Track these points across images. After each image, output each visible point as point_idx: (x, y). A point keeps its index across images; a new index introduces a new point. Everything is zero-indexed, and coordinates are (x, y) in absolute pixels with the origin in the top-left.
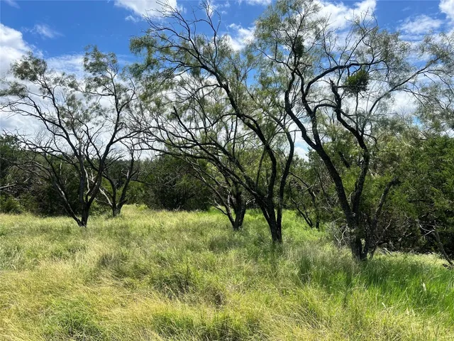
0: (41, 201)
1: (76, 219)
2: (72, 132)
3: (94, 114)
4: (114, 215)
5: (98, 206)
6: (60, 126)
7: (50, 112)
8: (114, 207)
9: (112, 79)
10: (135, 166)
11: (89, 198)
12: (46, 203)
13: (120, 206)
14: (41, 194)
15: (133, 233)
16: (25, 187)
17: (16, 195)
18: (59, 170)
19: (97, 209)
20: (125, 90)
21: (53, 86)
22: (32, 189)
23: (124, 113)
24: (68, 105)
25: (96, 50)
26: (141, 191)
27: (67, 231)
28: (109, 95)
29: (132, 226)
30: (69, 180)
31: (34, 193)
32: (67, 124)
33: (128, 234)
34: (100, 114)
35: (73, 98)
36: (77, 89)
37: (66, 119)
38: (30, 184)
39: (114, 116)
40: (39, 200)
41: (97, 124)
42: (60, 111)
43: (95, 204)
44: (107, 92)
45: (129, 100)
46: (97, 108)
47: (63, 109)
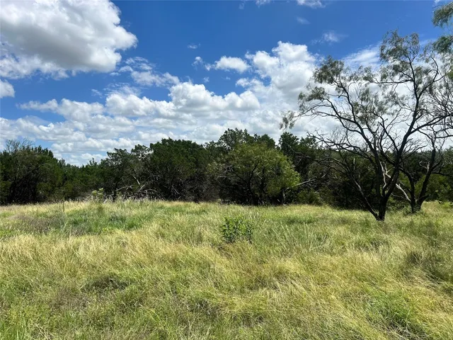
0: (337, 195)
1: (373, 213)
2: (365, 126)
3: (390, 103)
4: (413, 212)
5: (394, 201)
6: (355, 122)
7: (345, 109)
8: (413, 204)
9: (410, 63)
10: (437, 158)
11: (386, 192)
12: (341, 196)
13: (420, 202)
14: (336, 188)
15: (441, 233)
16: (323, 182)
17: (316, 189)
18: (353, 165)
19: (393, 204)
20: (427, 72)
21: (348, 83)
22: (328, 183)
23: (426, 98)
24: (362, 100)
25: (395, 35)
26: (445, 186)
27: (366, 224)
28: (407, 81)
29: (437, 225)
30: (362, 175)
31: (330, 187)
32: (361, 118)
33: (435, 234)
34: (397, 103)
35: (367, 92)
36: (372, 81)
37: (359, 114)
38: (326, 179)
39: (412, 102)
40: (335, 194)
41: (393, 114)
42: (354, 107)
43: (391, 199)
44: (404, 78)
45: (431, 82)
46: (394, 97)
47: (357, 104)
